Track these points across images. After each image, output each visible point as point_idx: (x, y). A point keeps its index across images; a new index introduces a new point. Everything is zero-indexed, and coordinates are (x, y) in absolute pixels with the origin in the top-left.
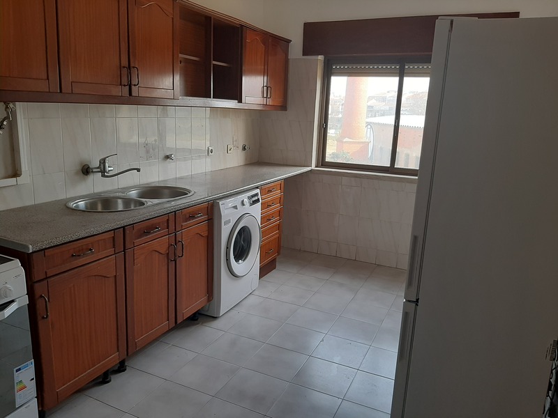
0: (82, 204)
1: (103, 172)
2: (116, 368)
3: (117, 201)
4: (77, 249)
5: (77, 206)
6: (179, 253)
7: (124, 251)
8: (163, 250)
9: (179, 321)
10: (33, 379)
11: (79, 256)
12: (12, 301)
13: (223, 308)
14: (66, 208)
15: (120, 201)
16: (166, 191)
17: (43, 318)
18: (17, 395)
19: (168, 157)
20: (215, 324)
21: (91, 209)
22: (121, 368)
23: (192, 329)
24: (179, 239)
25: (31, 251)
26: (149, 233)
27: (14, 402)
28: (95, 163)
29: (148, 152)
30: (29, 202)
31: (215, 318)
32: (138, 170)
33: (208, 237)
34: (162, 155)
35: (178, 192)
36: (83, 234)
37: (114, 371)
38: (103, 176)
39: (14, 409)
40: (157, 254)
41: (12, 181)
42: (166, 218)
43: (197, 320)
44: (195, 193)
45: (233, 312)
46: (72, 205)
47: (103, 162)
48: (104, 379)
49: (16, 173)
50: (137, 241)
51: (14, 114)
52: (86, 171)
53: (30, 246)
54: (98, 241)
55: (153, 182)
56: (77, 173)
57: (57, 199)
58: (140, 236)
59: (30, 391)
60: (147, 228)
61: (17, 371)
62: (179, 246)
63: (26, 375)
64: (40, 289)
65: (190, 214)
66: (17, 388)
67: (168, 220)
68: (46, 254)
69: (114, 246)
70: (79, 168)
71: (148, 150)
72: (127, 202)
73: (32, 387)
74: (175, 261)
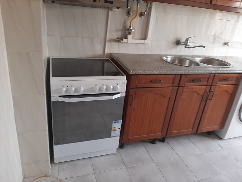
0: (169, 59)
1: (186, 44)
2: (161, 139)
3: (186, 61)
4: (155, 78)
5: (167, 60)
6: (210, 97)
7: (178, 87)
8: (201, 93)
9: (199, 132)
10: (120, 128)
11: (153, 82)
12: (119, 93)
13: (227, 136)
14: (161, 59)
15: (188, 61)
16: (216, 62)
17: (130, 105)
18: (112, 132)
19: (226, 44)
20: (220, 142)
21: (173, 62)
22: (163, 140)
23: (206, 139)
24: (212, 90)
25: (131, 74)
26: (194, 81)
27: (110, 134)
28: (183, 40)
29: (215, 39)
30: (148, 53)
31: (221, 139)
32: (204, 47)
33: (232, 94)
34: (223, 42)
35: (223, 64)
36: (158, 72)
37: (159, 140)
38: (186, 47)
39: (110, 137)
40: (196, 94)
41: (142, 41)
42: (208, 76)
43: (210, 135)
44: (233, 66)
45: (234, 140)
46: (164, 58)
47: (187, 40)
48: (153, 141)
49: (145, 38)
50: (187, 84)
51: (150, 9)
52: (178, 43)
53: (131, 71)
54: (166, 78)
55: (212, 56)
56: (173, 43)
57: (160, 54)
58: (189, 82)
59: (118, 132)
60: (195, 78)
61: (114, 122)
62: (211, 94)
63: (117, 125)
64: (132, 91)
65: (225, 77)
66: (113, 129)
67: (209, 78)
68: (139, 77)
69: (173, 83)
70: (175, 41)
71: (215, 38)
72: (192, 62)
73: (119, 131)
74: (206, 101)
